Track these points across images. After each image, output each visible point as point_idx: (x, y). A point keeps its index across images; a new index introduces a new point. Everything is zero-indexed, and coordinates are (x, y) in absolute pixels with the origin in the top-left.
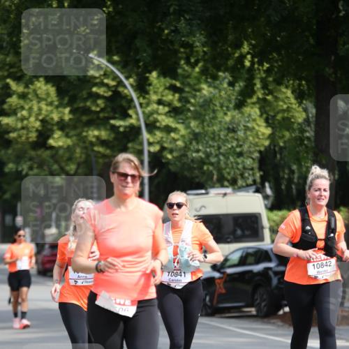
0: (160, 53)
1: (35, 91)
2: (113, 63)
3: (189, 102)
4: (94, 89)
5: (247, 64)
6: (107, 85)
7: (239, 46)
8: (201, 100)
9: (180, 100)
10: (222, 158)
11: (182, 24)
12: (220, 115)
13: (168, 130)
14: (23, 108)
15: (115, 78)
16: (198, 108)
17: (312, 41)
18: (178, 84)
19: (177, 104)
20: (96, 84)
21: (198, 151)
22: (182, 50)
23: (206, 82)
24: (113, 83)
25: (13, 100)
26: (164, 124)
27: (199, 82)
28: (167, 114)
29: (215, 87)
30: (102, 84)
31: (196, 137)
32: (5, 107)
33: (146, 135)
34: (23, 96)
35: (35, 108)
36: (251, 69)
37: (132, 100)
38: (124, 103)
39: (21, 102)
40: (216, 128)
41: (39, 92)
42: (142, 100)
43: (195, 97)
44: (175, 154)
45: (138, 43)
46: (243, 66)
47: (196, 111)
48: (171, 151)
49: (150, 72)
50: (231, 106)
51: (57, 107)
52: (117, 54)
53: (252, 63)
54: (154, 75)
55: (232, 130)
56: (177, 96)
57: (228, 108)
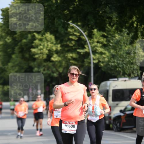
0: (98, 21)
1: (46, 38)
2: (78, 26)
3: (110, 42)
4: (71, 37)
5: (135, 25)
6: (76, 35)
7: (131, 18)
8: (116, 41)
9: (106, 41)
10: (124, 65)
11: (108, 9)
12: (123, 47)
13: (101, 53)
14: (40, 45)
15: (79, 32)
16: (114, 45)
18: (106, 34)
19: (105, 43)
20: (71, 35)
21: (114, 62)
22: (107, 20)
23: (117, 33)
24: (78, 34)
25: (37, 42)
26: (100, 51)
27: (114, 33)
28: (101, 47)
29: (121, 36)
30: (74, 35)
31: (113, 56)
32: (33, 44)
33: (92, 56)
34: (41, 40)
35: (46, 45)
36: (136, 28)
37: (86, 41)
38: (83, 42)
39: (40, 42)
40: (122, 53)
41: (47, 38)
42: (91, 41)
43: (112, 40)
44: (105, 64)
45: (89, 17)
46: (133, 26)
47: (113, 46)
48: (103, 62)
49: (93, 29)
50: (128, 43)
51: (55, 44)
52: (80, 22)
53: (137, 25)
54: (95, 31)
55: (129, 53)
56: (105, 39)
57: (127, 44)
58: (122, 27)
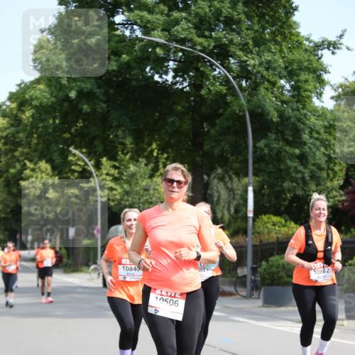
0: (108, 147)
1: (39, 167)
2: (83, 153)
3: (122, 174)
4: (73, 167)
5: (155, 154)
6: (79, 165)
7: (150, 144)
8: (130, 173)
9: (119, 173)
10: (141, 205)
11: (120, 132)
12: (140, 181)
13: (111, 189)
14: (32, 176)
15: (84, 161)
16: (128, 178)
17: (190, 143)
18: (117, 165)
19: (117, 175)
20: (73, 164)
21: (128, 200)
22: (120, 146)
23: (132, 163)
24: (82, 164)
25: (27, 172)
26: (109, 186)
27: (129, 163)
28: (111, 181)
29: (138, 166)
30: (76, 164)
31: (127, 193)
32: (23, 175)
33: (99, 192)
34: (33, 170)
35: (39, 176)
36: (157, 158)
37: (92, 173)
38: (88, 175)
39: (32, 173)
40: (138, 189)
41: (42, 168)
42: (97, 173)
43: (126, 171)
44: (116, 202)
45: (96, 142)
46: (153, 155)
47: (127, 180)
48: (113, 201)
49: (102, 158)
50: (147, 176)
51: (51, 176)
52: (84, 148)
53: (158, 154)
54: (104, 159)
55: (146, 190)
56: (117, 171)
57: (144, 178)
58: (139, 156)
